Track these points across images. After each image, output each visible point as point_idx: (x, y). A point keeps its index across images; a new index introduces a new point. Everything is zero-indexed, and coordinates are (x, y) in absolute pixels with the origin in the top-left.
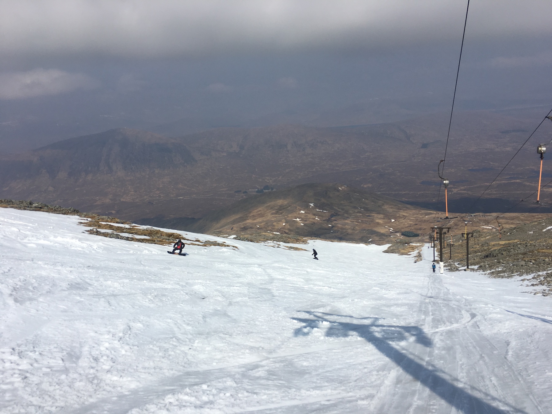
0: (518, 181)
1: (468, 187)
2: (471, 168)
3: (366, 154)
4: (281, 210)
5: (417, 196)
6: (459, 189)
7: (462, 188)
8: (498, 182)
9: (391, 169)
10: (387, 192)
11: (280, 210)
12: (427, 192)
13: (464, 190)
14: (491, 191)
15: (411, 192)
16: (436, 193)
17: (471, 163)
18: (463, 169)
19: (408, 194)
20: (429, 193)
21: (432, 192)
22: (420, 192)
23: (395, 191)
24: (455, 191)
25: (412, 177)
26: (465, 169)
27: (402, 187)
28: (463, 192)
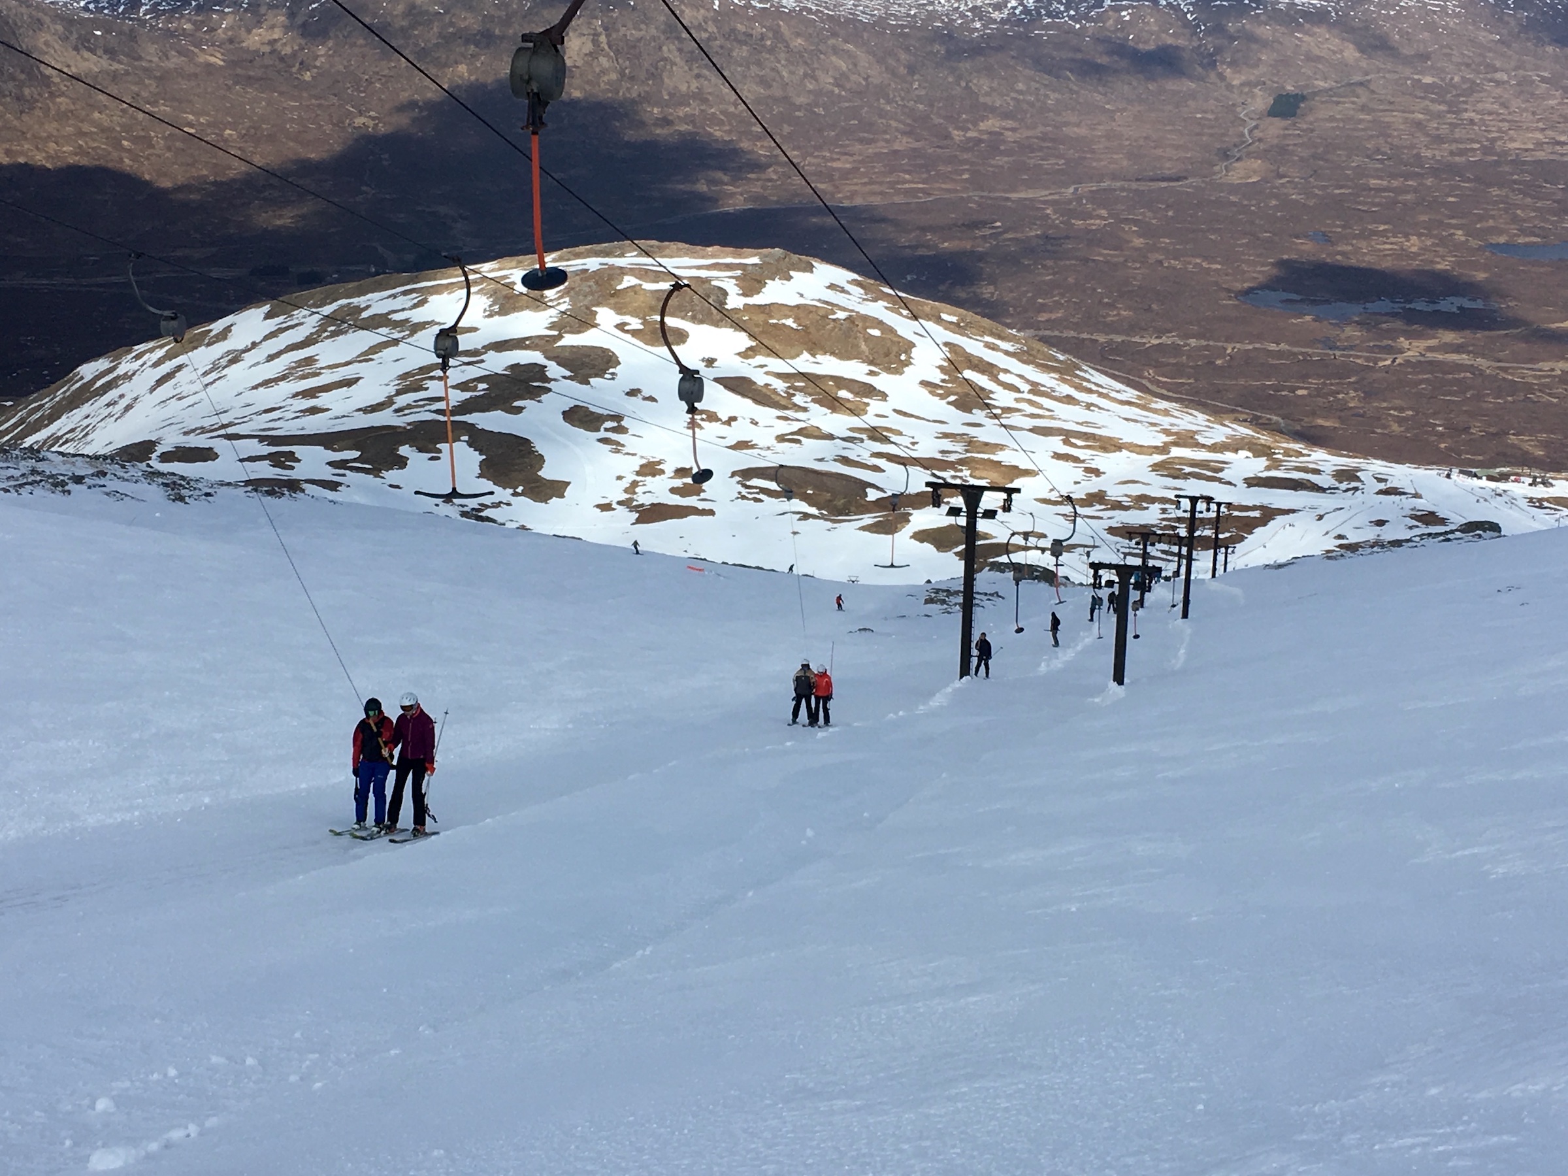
2: (1502, 240)
3: (983, 126)
5: (1219, 362)
6: (1432, 342)
7: (1450, 337)
9: (1104, 213)
10: (1072, 333)
12: (1273, 347)
15: (1193, 342)
16: (1316, 353)
17: (1506, 210)
18: (1463, 238)
19: (1175, 349)
20: (1280, 354)
21: (1295, 350)
22: (1238, 346)
23: (1110, 328)
24: (1410, 353)
25: (1205, 265)
26: (1474, 243)
27: (1149, 309)
28: (1454, 357)
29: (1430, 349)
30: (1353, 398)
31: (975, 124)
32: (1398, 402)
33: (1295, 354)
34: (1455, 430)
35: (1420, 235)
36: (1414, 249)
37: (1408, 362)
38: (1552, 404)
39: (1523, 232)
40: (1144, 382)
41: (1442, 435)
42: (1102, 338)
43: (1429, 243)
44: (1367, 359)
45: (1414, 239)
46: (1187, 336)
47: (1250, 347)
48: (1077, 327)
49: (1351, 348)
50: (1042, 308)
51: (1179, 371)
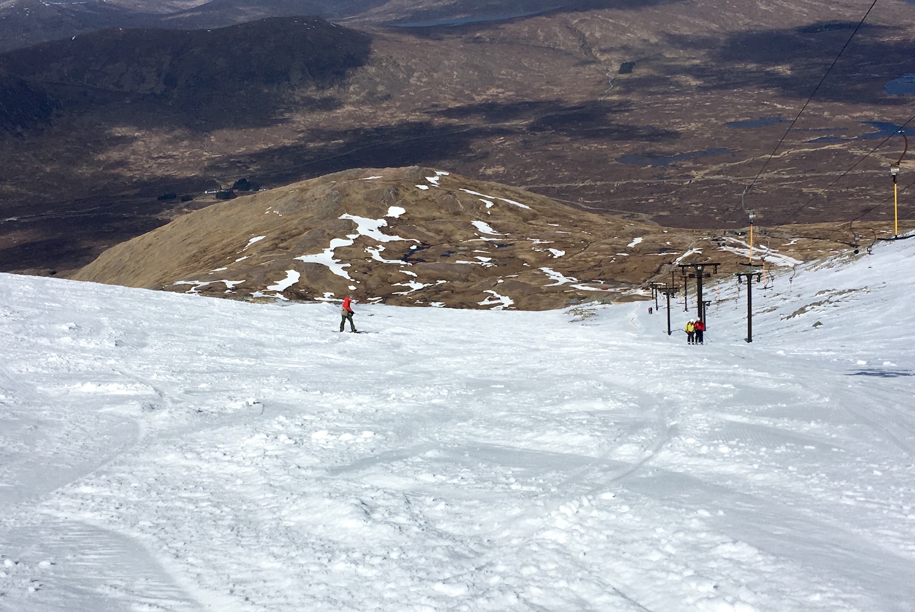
0: (837, 146)
1: (728, 165)
2: (733, 120)
3: (488, 92)
4: (285, 240)
5: (612, 191)
6: (707, 171)
7: (715, 168)
8: (792, 151)
10: (543, 185)
11: (283, 240)
12: (635, 181)
13: (718, 173)
14: (779, 173)
15: (599, 183)
16: (655, 182)
17: (733, 107)
18: (715, 121)
19: (591, 188)
20: (639, 184)
21: (645, 181)
22: (620, 182)
23: (561, 181)
24: (697, 177)
25: (599, 147)
26: (720, 123)
27: (577, 170)
28: (717, 177)
29: (706, 174)
30: (675, 201)
31: (485, 92)
32: (695, 201)
33: (645, 184)
34: (722, 211)
35: (695, 122)
36: (694, 129)
37: (697, 182)
38: (762, 194)
39: (741, 115)
40: (580, 204)
41: (715, 213)
42: (557, 186)
43: (700, 125)
44: (679, 182)
45: (693, 124)
46: (596, 181)
47: (625, 182)
48: (544, 182)
49: (670, 178)
50: (528, 175)
51: (594, 197)
